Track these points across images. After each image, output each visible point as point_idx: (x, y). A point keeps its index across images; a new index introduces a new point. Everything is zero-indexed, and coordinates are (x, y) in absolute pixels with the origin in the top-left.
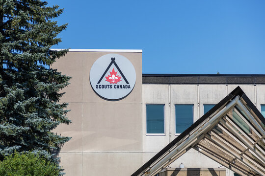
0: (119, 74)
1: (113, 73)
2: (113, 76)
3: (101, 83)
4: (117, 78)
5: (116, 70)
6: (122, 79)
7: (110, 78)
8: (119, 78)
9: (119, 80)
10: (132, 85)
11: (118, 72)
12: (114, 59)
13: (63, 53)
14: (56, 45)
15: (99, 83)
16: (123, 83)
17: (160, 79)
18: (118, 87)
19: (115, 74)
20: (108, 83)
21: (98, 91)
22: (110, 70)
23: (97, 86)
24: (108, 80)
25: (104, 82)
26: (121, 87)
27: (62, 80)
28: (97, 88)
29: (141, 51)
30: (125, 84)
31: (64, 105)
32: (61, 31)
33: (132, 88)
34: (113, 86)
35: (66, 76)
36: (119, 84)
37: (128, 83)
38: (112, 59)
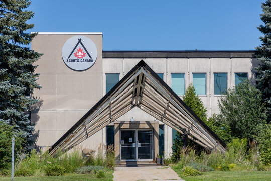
0: (84, 51)
1: (80, 50)
2: (80, 53)
3: (71, 58)
4: (83, 54)
5: (82, 48)
6: (87, 55)
7: (77, 54)
8: (84, 54)
9: (84, 56)
10: (94, 59)
11: (84, 50)
12: (81, 39)
13: (34, 35)
14: (29, 29)
15: (69, 58)
16: (87, 57)
17: (116, 55)
18: (83, 61)
19: (81, 51)
20: (76, 58)
21: (68, 64)
22: (78, 48)
23: (67, 60)
24: (76, 55)
25: (73, 57)
26: (86, 61)
27: (34, 56)
28: (67, 62)
29: (101, 33)
30: (89, 58)
31: (37, 75)
32: (29, 18)
33: (94, 61)
34: (80, 61)
35: (39, 53)
36: (84, 58)
37: (91, 58)
38: (79, 39)
